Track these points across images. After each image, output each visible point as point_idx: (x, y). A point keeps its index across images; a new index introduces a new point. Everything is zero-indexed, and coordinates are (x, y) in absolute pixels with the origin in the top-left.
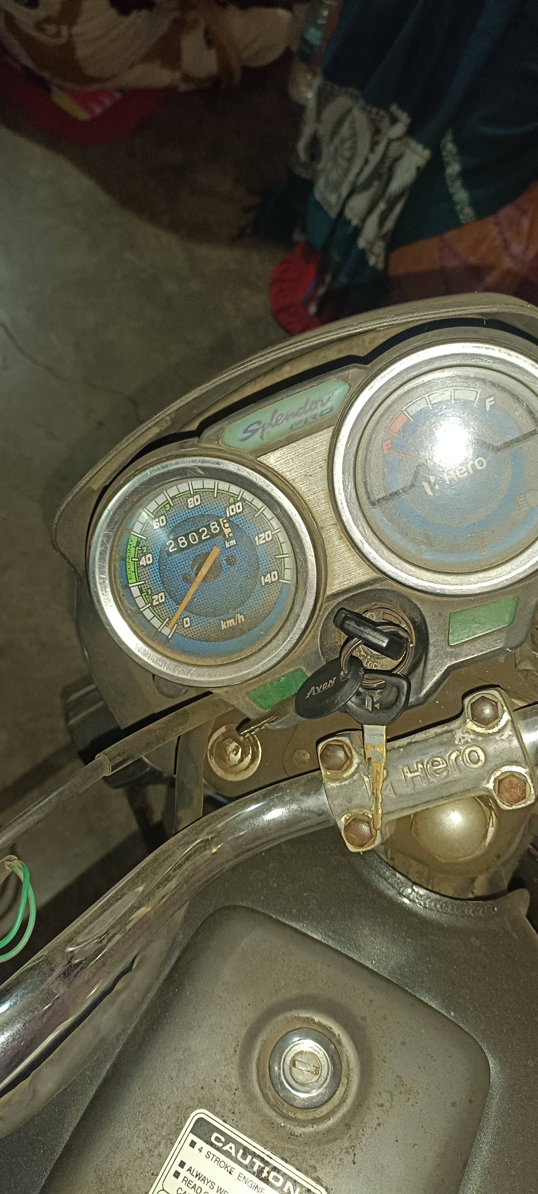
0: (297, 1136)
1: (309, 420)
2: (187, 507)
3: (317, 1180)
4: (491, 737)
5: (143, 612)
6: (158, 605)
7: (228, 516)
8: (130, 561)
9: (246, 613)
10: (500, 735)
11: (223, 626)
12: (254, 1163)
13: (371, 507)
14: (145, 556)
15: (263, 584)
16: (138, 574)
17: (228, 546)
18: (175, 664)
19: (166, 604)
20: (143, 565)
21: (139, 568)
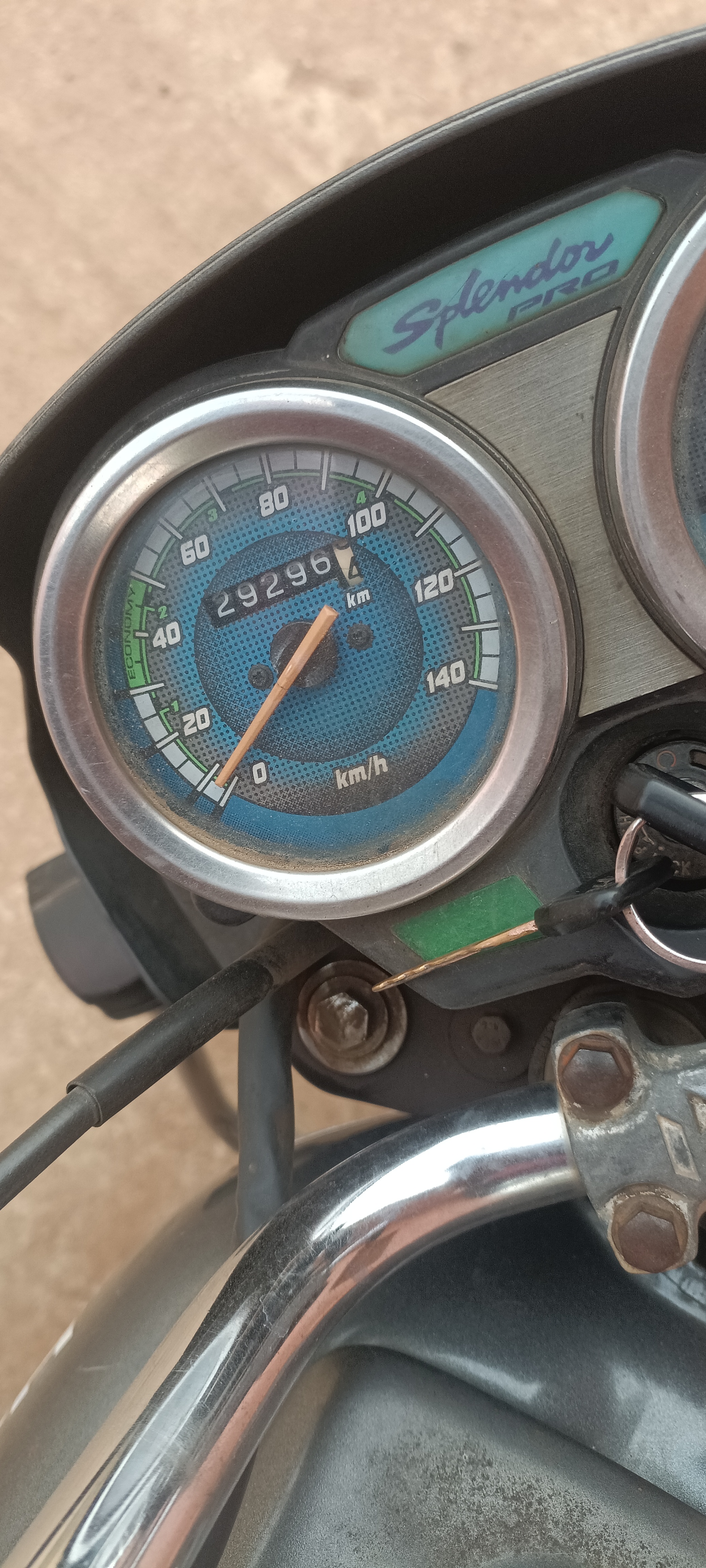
1: (558, 296)
2: (258, 513)
5: (163, 750)
6: (194, 734)
8: (130, 638)
9: (392, 753)
11: (341, 782)
14: (164, 627)
15: (432, 690)
16: (149, 666)
17: (351, 602)
19: (212, 734)
20: (160, 647)
21: (150, 655)
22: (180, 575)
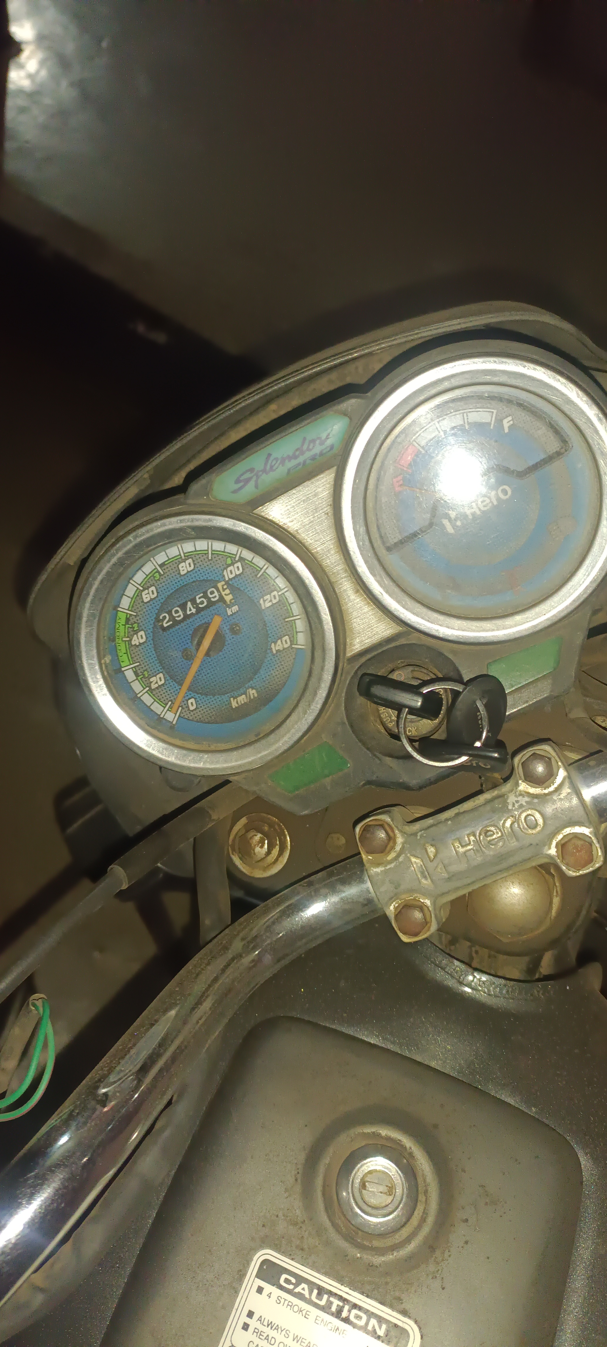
0: (377, 1267)
1: (308, 462)
2: (179, 573)
3: (404, 1313)
4: (548, 797)
7: (227, 579)
10: (557, 794)
11: (234, 704)
12: (331, 1303)
13: (388, 553)
15: (274, 652)
17: (229, 613)
18: (184, 752)
19: (166, 687)
21: (131, 649)
22: (143, 607)
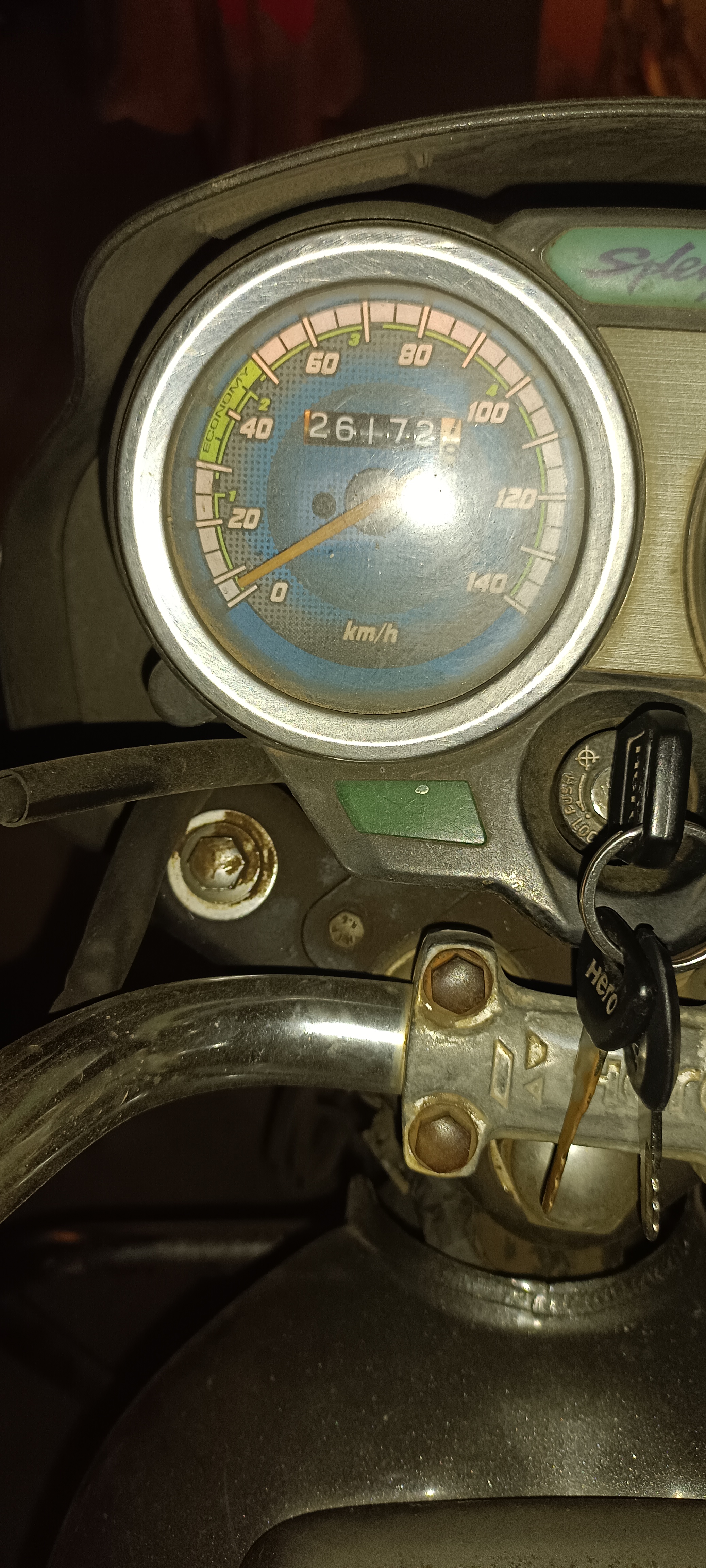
5: (200, 530)
6: (237, 529)
8: (221, 414)
9: (406, 629)
14: (259, 418)
16: (226, 447)
20: (245, 435)
